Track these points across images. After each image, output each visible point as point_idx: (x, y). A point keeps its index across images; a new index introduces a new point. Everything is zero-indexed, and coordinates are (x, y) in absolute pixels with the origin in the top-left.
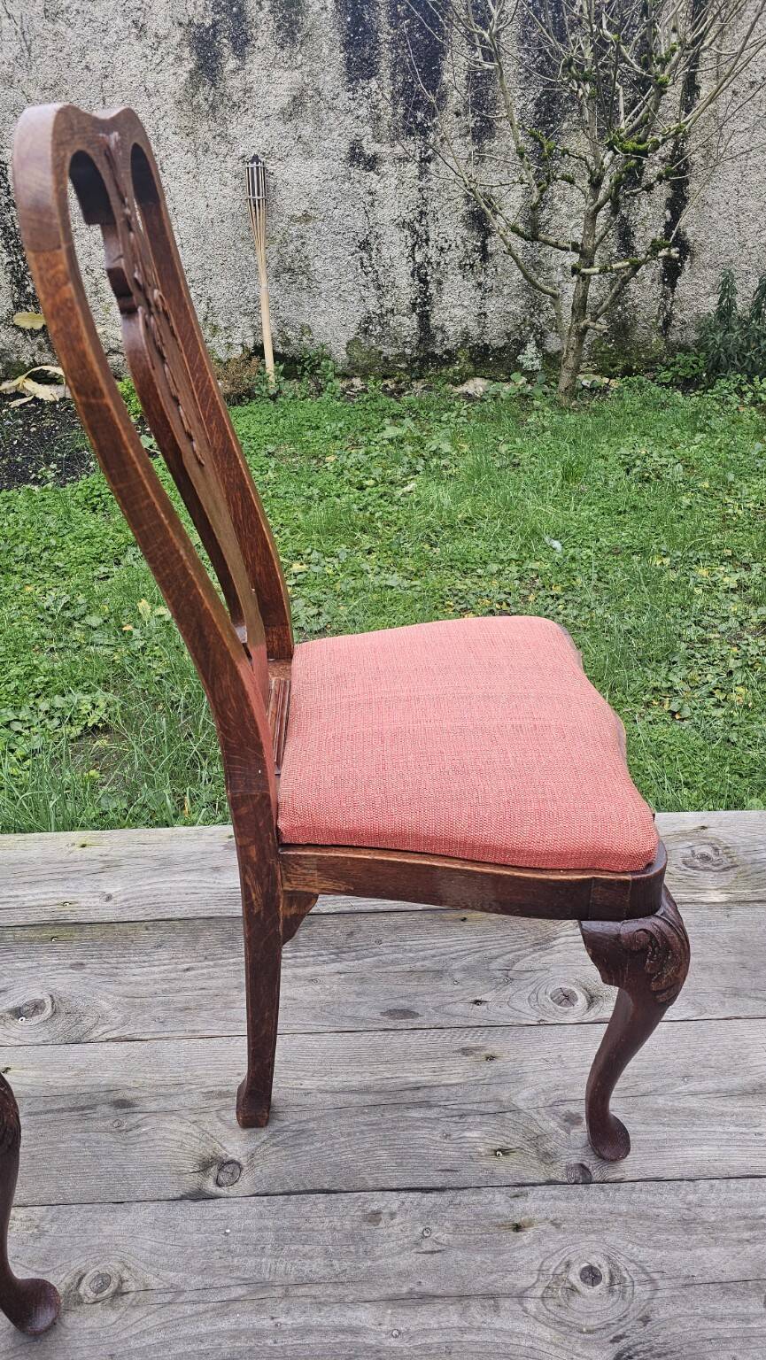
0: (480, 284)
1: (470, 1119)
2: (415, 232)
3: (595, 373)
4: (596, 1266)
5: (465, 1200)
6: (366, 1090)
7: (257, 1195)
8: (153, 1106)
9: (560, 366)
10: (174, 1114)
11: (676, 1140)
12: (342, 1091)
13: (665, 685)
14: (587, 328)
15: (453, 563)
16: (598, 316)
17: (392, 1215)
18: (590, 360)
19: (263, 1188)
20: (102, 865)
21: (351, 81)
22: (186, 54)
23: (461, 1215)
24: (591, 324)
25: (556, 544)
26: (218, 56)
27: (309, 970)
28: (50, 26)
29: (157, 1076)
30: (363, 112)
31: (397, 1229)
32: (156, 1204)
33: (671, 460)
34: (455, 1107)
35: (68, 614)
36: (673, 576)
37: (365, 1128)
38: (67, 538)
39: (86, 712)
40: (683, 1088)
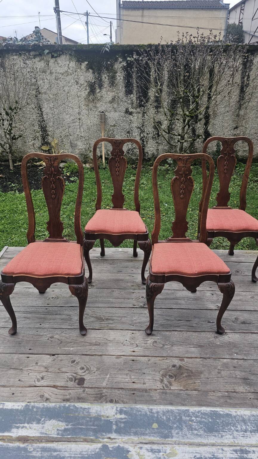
0: (157, 142)
1: (128, 283)
2: (141, 129)
12: (110, 279)
16: (186, 151)
21: (126, 95)
22: (87, 88)
23: (125, 291)
25: (166, 205)
26: (95, 89)
28: (56, 81)
30: (129, 102)
31: (116, 292)
34: (126, 281)
37: (113, 283)
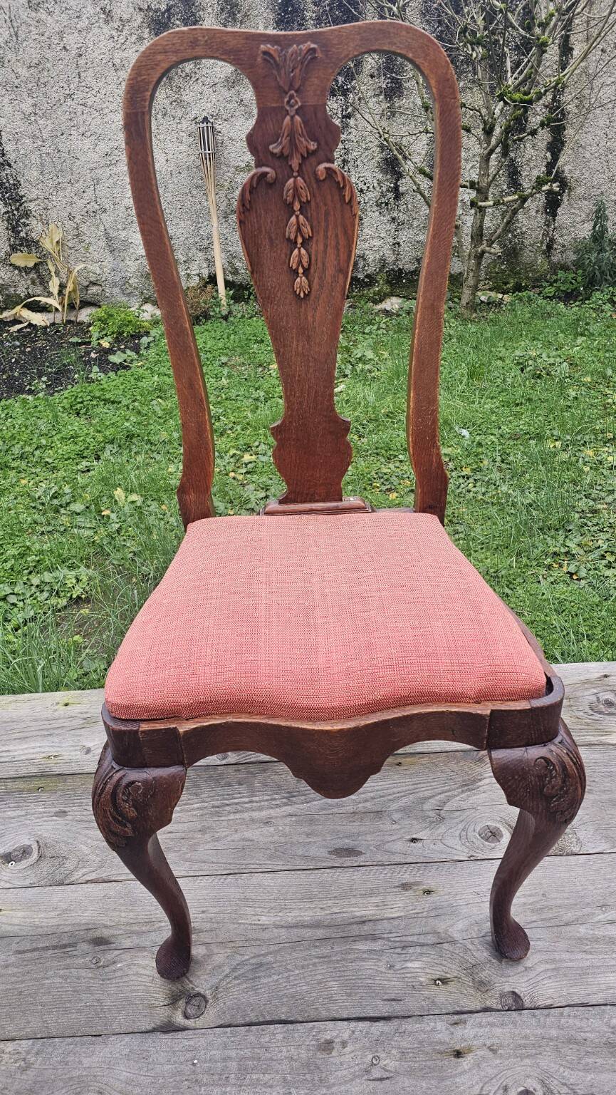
0: (394, 219)
1: (411, 950)
3: (491, 290)
4: (531, 1089)
5: (409, 1027)
6: (317, 925)
7: (220, 1026)
8: (127, 943)
9: (462, 285)
10: (146, 951)
11: (598, 967)
12: (295, 926)
13: (563, 550)
14: (483, 252)
15: (379, 451)
16: (493, 243)
17: (344, 1044)
18: (486, 279)
19: (227, 1019)
20: (82, 722)
22: (146, 34)
23: (406, 1043)
24: (487, 249)
25: (465, 432)
27: (264, 813)
28: (33, 14)
29: (132, 915)
31: (348, 1058)
32: (131, 1036)
33: (558, 359)
34: (397, 939)
35: (56, 502)
36: (564, 456)
37: (317, 960)
38: (55, 438)
39: (70, 585)
40: (601, 917)
